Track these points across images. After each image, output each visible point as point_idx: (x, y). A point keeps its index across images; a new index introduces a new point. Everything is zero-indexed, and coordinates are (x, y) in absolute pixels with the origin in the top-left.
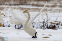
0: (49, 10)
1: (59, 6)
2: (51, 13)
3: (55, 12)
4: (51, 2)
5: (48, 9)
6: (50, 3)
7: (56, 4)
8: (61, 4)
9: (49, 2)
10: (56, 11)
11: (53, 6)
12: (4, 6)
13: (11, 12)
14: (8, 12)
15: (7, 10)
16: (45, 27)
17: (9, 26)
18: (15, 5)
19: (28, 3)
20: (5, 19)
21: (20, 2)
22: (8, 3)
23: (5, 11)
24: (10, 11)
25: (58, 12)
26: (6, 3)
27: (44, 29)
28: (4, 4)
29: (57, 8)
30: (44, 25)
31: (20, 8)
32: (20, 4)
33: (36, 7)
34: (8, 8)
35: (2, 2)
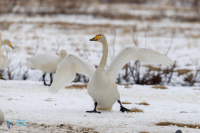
0: (143, 30)
1: (171, 18)
2: (149, 39)
3: (159, 35)
4: (147, 6)
5: (140, 25)
6: (146, 9)
7: (162, 10)
8: (177, 10)
9: (143, 6)
10: (162, 32)
11: (155, 18)
12: (10, 18)
13: (31, 35)
14: (22, 34)
15: (19, 28)
16: (132, 79)
17: (25, 78)
18: (43, 14)
19: (82, 9)
20: (15, 55)
21: (58, 7)
22: (22, 10)
23: (12, 32)
24: (30, 31)
25: (170, 34)
26: (15, 9)
27: (127, 86)
28: (10, 12)
29: (166, 23)
30: (127, 75)
31: (57, 23)
32: (59, 10)
33: (104, 21)
34: (21, 22)
35: (6, 5)
